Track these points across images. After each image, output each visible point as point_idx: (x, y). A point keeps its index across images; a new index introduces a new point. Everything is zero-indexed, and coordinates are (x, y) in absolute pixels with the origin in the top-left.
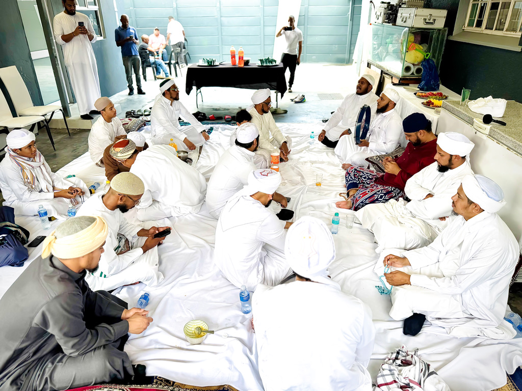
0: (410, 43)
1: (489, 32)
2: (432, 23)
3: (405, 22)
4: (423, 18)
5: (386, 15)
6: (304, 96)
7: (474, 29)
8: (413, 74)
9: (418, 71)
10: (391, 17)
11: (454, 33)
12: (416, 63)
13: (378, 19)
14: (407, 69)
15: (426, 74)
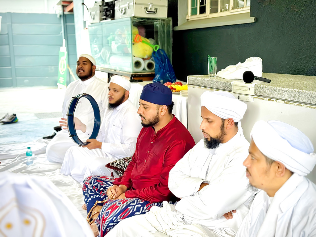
0: (135, 36)
1: (215, 15)
2: (154, 12)
3: (125, 13)
4: (143, 7)
5: (102, 13)
6: (15, 115)
7: (199, 16)
8: (144, 69)
9: (150, 66)
10: (108, 13)
11: (179, 23)
12: (146, 57)
13: (94, 19)
14: (137, 64)
15: (160, 66)
